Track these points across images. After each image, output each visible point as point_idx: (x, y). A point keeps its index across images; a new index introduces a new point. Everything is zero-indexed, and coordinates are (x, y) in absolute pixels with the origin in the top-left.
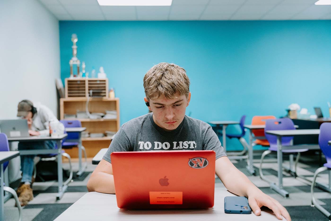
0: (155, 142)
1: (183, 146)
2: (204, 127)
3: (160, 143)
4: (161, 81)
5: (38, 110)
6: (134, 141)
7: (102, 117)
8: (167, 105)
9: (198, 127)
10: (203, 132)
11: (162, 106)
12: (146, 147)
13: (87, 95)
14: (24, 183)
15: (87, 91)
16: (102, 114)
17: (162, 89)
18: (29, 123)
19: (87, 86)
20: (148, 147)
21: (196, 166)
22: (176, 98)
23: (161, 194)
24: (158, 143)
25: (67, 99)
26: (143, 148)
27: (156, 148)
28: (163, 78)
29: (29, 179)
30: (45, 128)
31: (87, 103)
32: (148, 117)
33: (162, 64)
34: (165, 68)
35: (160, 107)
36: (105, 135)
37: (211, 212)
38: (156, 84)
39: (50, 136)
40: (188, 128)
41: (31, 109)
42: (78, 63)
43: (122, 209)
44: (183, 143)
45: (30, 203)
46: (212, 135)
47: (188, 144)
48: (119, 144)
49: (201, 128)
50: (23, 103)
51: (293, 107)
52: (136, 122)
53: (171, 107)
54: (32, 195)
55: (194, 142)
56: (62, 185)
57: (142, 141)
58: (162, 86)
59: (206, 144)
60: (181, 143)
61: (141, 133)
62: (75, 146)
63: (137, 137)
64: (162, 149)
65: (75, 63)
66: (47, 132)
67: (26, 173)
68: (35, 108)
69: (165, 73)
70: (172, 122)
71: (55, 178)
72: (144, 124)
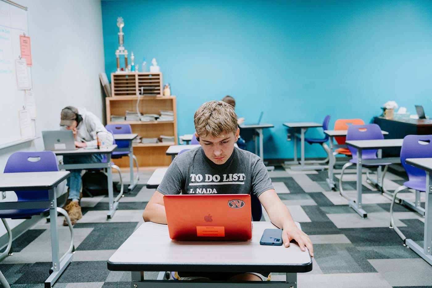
0: (206, 175)
1: (233, 178)
2: (253, 160)
3: (210, 176)
4: (209, 121)
5: (83, 117)
6: (186, 174)
7: (156, 118)
8: (215, 143)
9: (248, 160)
10: (252, 165)
11: (210, 143)
12: (197, 180)
13: (138, 92)
14: (71, 200)
15: (137, 88)
16: (156, 116)
17: (210, 128)
18: (74, 133)
19: (137, 81)
20: (199, 179)
21: (234, 206)
22: (223, 137)
23: (207, 228)
24: (209, 176)
25: (114, 98)
26: (194, 181)
27: (207, 180)
28: (211, 118)
29: (77, 196)
30: (92, 138)
31: (138, 102)
32: (199, 149)
33: (211, 103)
34: (214, 108)
35: (208, 144)
36: (160, 140)
37: (249, 244)
38: (204, 124)
39: (99, 148)
40: (238, 161)
41: (75, 117)
42: (126, 53)
43: (174, 240)
44: (232, 176)
45: (79, 222)
46: (261, 168)
47: (238, 176)
48: (171, 177)
49: (250, 161)
50: (67, 110)
51: (390, 105)
52: (188, 155)
53: (218, 144)
54: (81, 213)
55: (244, 175)
56: (113, 202)
57: (193, 174)
58: (209, 126)
59: (254, 177)
60: (230, 175)
61: (193, 166)
62: (126, 155)
63: (189, 170)
64: (213, 181)
65: (122, 53)
66: (95, 143)
67: (73, 189)
68: (80, 115)
69: (213, 113)
70: (219, 158)
71: (105, 193)
72: (195, 157)
